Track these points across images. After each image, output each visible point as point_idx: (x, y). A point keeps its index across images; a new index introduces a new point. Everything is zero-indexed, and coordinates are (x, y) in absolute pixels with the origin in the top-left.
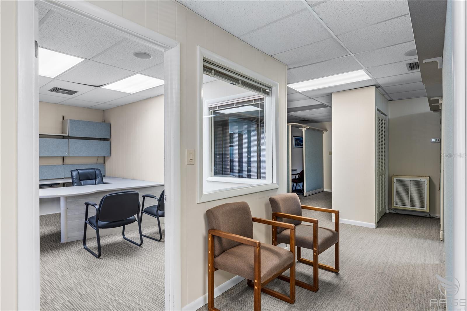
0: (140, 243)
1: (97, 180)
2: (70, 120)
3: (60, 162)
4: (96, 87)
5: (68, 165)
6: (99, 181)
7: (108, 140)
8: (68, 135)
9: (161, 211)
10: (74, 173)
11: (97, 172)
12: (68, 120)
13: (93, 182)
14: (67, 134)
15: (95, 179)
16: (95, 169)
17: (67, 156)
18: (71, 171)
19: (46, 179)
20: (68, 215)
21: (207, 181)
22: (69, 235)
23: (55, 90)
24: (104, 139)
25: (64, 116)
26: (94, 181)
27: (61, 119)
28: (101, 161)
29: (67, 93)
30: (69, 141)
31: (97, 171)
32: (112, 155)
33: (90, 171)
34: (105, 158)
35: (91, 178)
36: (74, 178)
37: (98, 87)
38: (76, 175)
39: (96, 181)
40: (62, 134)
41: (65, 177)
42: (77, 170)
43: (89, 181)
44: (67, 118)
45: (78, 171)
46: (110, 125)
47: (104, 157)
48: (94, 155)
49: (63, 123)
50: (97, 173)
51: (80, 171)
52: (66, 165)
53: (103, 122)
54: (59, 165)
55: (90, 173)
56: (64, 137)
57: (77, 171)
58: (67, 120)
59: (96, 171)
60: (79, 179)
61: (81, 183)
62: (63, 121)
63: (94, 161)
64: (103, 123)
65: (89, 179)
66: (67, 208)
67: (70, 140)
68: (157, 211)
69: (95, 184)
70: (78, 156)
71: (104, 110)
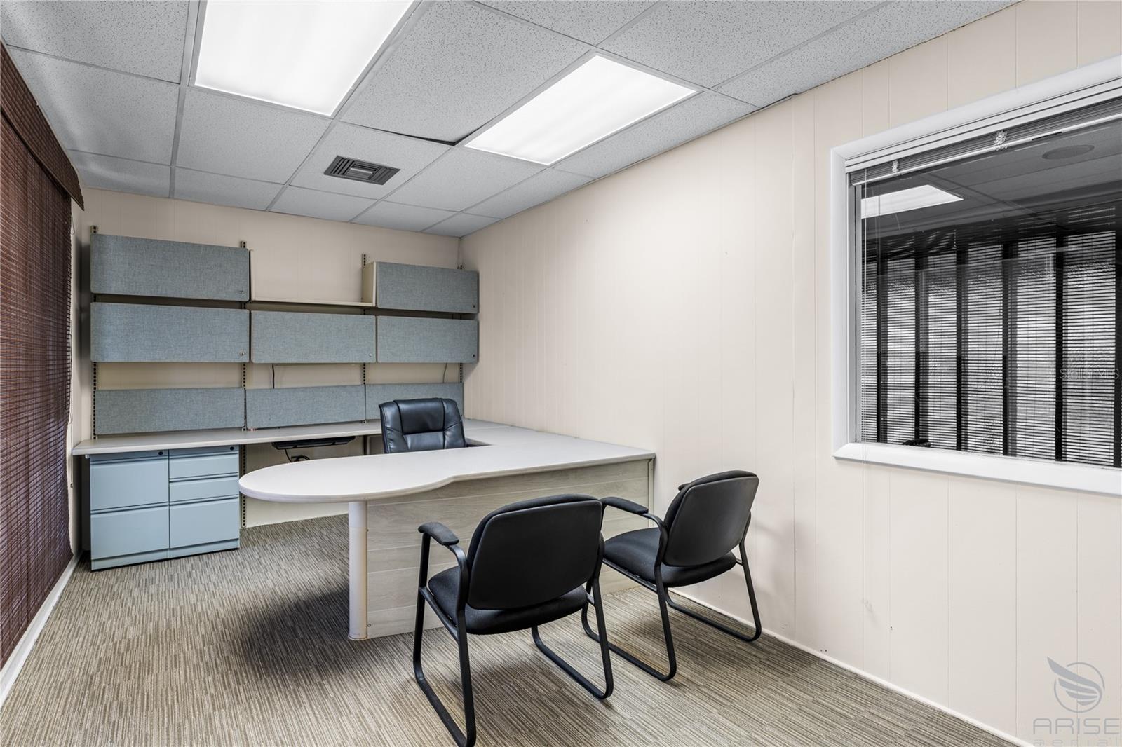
0: (605, 690)
1: (448, 433)
2: (380, 264)
3: (355, 377)
4: (449, 146)
5: (374, 385)
6: (453, 436)
7: (472, 319)
8: (373, 304)
9: (670, 565)
10: (389, 413)
11: (449, 409)
12: (375, 264)
13: (438, 438)
14: (372, 302)
15: (443, 430)
16: (441, 400)
17: (371, 362)
18: (380, 406)
19: (323, 422)
20: (368, 551)
21: (836, 458)
22: (372, 615)
23: (341, 167)
24: (461, 316)
25: (365, 256)
26: (440, 434)
27: (359, 264)
28: (453, 374)
29: (370, 179)
30: (376, 319)
31: (447, 406)
32: (480, 358)
33: (430, 405)
34: (464, 367)
35: (431, 427)
36: (388, 426)
37: (453, 144)
38: (394, 418)
39: (447, 437)
40: (362, 302)
41: (368, 418)
42: (396, 402)
43: (427, 438)
44: (373, 259)
45: (398, 407)
46: (476, 277)
47: (461, 365)
48: (437, 360)
49: (362, 272)
50: (447, 411)
51: (402, 406)
52: (370, 385)
53: (458, 268)
54: (353, 386)
55: (429, 413)
56: (365, 311)
57: (396, 407)
58: (372, 264)
59: (445, 405)
60: (400, 429)
61: (406, 443)
62: (363, 268)
63: (436, 375)
64: (460, 270)
65: (425, 429)
66: (368, 530)
67: (379, 317)
68: (657, 565)
69: (444, 448)
70: (398, 361)
71: (460, 238)
